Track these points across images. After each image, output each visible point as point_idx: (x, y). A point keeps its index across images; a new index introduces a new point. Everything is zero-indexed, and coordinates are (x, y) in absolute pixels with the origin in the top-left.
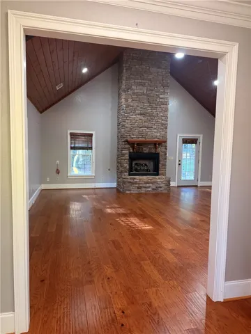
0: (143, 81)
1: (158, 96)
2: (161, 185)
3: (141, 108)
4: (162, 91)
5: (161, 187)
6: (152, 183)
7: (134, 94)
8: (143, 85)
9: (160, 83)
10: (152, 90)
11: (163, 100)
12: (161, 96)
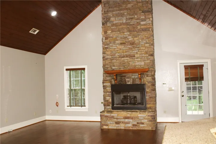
0: (122, 12)
1: (139, 24)
2: (143, 121)
3: (121, 38)
4: (144, 17)
5: (143, 124)
6: (132, 118)
7: (113, 25)
8: (122, 15)
9: (140, 10)
10: (132, 19)
11: (145, 27)
12: (142, 23)
